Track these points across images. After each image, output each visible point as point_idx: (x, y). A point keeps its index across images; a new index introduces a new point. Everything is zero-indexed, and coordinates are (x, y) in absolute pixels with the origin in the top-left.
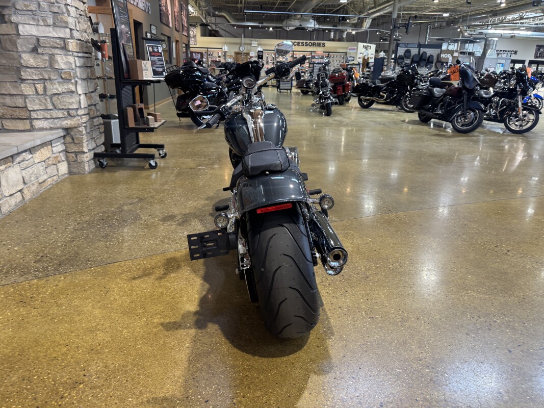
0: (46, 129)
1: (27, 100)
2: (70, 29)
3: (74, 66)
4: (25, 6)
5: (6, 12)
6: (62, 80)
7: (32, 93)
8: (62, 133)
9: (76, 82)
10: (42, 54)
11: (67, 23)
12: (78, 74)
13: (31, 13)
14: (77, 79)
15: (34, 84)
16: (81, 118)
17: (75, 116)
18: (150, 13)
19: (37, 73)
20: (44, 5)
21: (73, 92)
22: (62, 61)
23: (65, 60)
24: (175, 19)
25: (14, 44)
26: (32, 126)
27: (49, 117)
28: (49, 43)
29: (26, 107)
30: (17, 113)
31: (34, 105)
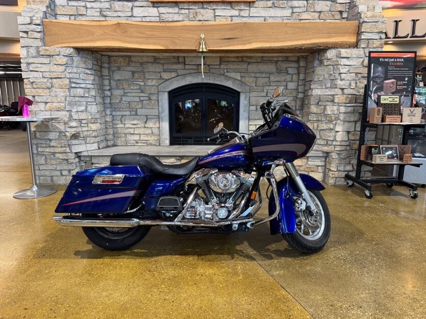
2: (341, 88)
3: (336, 112)
6: (327, 121)
9: (336, 123)
10: (321, 105)
11: (337, 85)
12: (342, 118)
14: (338, 121)
15: (314, 123)
16: (335, 148)
17: (330, 145)
19: (316, 116)
20: (327, 76)
21: (332, 129)
22: (330, 109)
23: (332, 109)
25: (310, 100)
28: (326, 99)
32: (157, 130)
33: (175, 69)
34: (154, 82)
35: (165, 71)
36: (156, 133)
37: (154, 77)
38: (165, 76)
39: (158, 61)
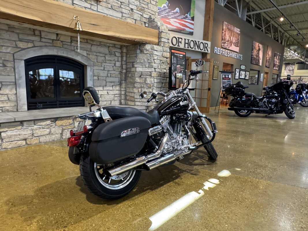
0: (139, 106)
1: (135, 94)
2: (154, 68)
3: (153, 82)
4: (140, 61)
5: (134, 64)
6: (148, 88)
7: (137, 92)
8: (144, 108)
9: (153, 88)
10: (142, 78)
11: (152, 66)
12: (155, 85)
13: (141, 63)
14: (154, 87)
15: (138, 88)
16: (153, 103)
18: (241, 59)
19: (140, 84)
20: (146, 60)
22: (149, 81)
24: (266, 61)
25: (134, 74)
26: (135, 104)
27: (141, 101)
28: (145, 74)
29: (134, 97)
30: (132, 99)
31: (137, 96)
32: (14, 96)
33: (31, 40)
34: (9, 50)
35: (21, 40)
36: (13, 99)
37: (9, 45)
38: (21, 45)
39: (12, 30)
